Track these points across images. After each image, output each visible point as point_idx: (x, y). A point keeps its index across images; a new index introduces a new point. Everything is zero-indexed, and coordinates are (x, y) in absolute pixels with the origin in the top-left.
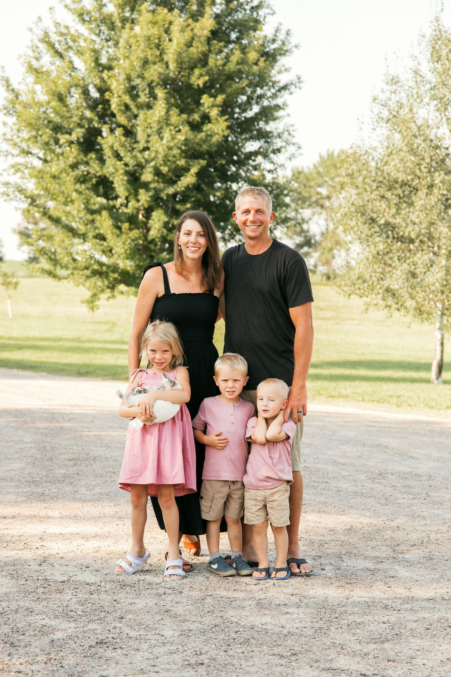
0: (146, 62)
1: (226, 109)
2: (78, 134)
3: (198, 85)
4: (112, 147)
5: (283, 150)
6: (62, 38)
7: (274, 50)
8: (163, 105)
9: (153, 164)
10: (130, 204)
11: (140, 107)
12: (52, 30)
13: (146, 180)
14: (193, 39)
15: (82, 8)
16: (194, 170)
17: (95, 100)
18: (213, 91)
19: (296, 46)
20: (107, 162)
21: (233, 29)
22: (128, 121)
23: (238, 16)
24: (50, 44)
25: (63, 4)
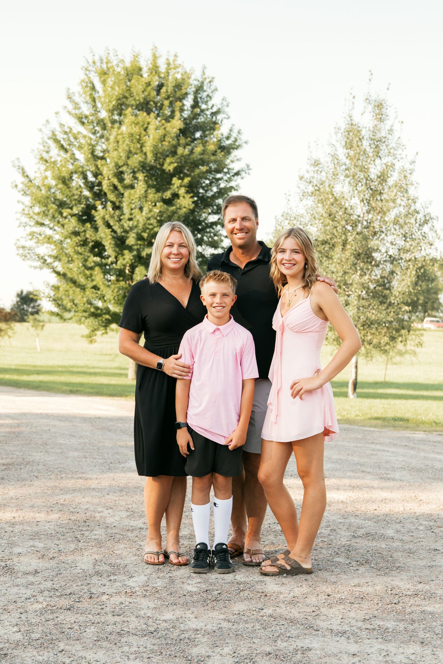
0: (129, 154)
1: (192, 188)
2: (78, 208)
3: (169, 170)
4: (103, 218)
6: (65, 136)
7: (229, 144)
8: (143, 186)
9: (135, 231)
10: (119, 262)
11: (126, 187)
12: (58, 129)
13: (130, 244)
14: (164, 136)
15: (81, 114)
17: (92, 183)
18: (182, 175)
19: (246, 142)
20: (100, 229)
21: (198, 131)
22: (117, 198)
23: (201, 119)
24: (57, 141)
25: (66, 110)
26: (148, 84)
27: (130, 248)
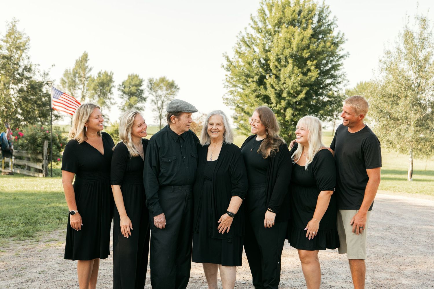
0: (284, 48)
1: (317, 66)
2: (256, 78)
3: (306, 57)
4: (270, 83)
5: (341, 82)
6: (250, 40)
7: (338, 41)
8: (291, 66)
9: (287, 89)
10: (278, 106)
11: (282, 66)
12: (246, 36)
13: (284, 96)
14: (303, 38)
15: (258, 27)
16: (304, 92)
17: (263, 64)
18: (312, 59)
19: (347, 40)
20: (268, 89)
21: (320, 34)
22: (277, 72)
23: (323, 28)
24: (245, 42)
25: (250, 26)
26: (294, 11)
27: (284, 99)
